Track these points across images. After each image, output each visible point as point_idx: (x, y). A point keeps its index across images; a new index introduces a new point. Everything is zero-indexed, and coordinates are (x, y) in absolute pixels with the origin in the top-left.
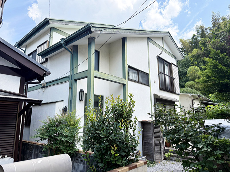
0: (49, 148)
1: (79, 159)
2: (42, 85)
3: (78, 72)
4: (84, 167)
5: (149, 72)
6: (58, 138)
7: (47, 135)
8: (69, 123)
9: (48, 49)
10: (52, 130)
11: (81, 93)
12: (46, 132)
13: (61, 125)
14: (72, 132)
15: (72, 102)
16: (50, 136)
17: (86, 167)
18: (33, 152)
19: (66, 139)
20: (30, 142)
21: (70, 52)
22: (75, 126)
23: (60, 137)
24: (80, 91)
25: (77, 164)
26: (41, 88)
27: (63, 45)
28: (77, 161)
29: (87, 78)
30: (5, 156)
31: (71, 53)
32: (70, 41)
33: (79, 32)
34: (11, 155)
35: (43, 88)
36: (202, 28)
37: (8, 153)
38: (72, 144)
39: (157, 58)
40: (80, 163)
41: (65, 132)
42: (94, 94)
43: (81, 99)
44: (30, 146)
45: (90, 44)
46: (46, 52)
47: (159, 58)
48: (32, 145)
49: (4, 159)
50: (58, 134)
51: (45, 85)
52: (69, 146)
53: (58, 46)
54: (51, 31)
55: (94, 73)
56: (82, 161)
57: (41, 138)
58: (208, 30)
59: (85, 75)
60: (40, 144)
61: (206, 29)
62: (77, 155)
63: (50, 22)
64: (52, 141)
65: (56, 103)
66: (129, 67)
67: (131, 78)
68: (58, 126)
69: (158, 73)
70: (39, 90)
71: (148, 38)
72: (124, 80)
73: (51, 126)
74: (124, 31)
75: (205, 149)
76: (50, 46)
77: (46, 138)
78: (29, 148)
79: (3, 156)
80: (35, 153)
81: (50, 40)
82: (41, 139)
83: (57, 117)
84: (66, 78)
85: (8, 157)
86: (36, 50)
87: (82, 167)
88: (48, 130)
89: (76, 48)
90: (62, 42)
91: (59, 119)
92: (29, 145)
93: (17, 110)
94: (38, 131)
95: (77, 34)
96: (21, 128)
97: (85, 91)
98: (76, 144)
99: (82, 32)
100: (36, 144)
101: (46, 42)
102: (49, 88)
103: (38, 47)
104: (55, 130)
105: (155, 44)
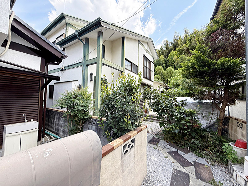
0: (68, 114)
1: (92, 123)
2: (61, 69)
3: (89, 59)
4: (96, 128)
5: (138, 65)
6: (75, 107)
7: (66, 105)
8: (84, 96)
9: (65, 39)
10: (70, 101)
11: (91, 76)
12: (65, 102)
13: (77, 97)
14: (86, 103)
15: (84, 81)
16: (68, 106)
17: (98, 128)
18: (56, 116)
19: (82, 108)
20: (53, 110)
21: (82, 42)
22: (88, 99)
23: (77, 107)
24: (90, 74)
25: (90, 126)
26: (61, 71)
27: (77, 36)
28: (90, 124)
29: (96, 64)
30: (31, 120)
31: (84, 44)
32: (83, 32)
33: (91, 24)
34: (36, 119)
35: (62, 71)
36: (167, 42)
37: (34, 118)
38: (87, 112)
39: (143, 56)
40: (93, 125)
41: (81, 102)
42: (102, 77)
43: (91, 80)
44: (53, 113)
45: (99, 37)
46: (63, 42)
47: (144, 56)
48: (54, 112)
49: (30, 122)
50: (75, 104)
51: (63, 68)
52: (85, 113)
53: (73, 37)
54: (66, 25)
55: (101, 60)
56: (94, 124)
57: (61, 106)
58: (170, 44)
59: (95, 62)
60: (61, 111)
61: (169, 43)
62: (90, 120)
63: (66, 17)
64: (70, 109)
65: (73, 82)
66: (126, 59)
67: (126, 68)
68: (75, 98)
69: (143, 67)
70: (59, 72)
71: (139, 41)
72: (122, 68)
73: (69, 98)
74: (125, 31)
75: (179, 116)
76: (67, 36)
77: (65, 107)
78: (52, 114)
79: (30, 120)
80: (57, 117)
81: (66, 33)
82: (61, 108)
83: (74, 91)
84: (79, 64)
85: (33, 120)
86: (55, 41)
87: (95, 128)
88: (67, 100)
89: (87, 40)
90: (77, 33)
91: (75, 92)
92: (52, 111)
93: (40, 84)
94: (58, 102)
95: (89, 26)
96: (44, 99)
97: (95, 74)
98: (90, 111)
99: (93, 25)
100: (57, 111)
101: (63, 35)
102: (67, 71)
103: (56, 39)
104: (72, 101)
105: (142, 46)
